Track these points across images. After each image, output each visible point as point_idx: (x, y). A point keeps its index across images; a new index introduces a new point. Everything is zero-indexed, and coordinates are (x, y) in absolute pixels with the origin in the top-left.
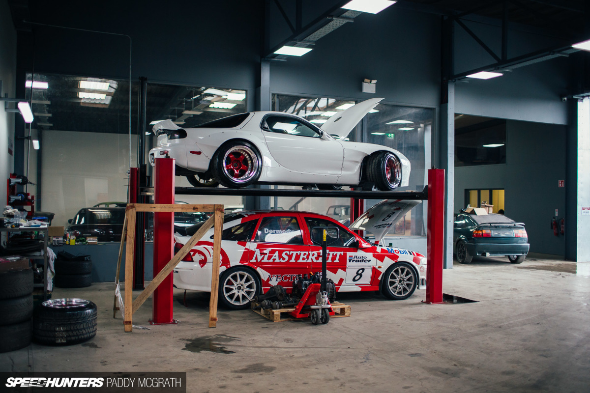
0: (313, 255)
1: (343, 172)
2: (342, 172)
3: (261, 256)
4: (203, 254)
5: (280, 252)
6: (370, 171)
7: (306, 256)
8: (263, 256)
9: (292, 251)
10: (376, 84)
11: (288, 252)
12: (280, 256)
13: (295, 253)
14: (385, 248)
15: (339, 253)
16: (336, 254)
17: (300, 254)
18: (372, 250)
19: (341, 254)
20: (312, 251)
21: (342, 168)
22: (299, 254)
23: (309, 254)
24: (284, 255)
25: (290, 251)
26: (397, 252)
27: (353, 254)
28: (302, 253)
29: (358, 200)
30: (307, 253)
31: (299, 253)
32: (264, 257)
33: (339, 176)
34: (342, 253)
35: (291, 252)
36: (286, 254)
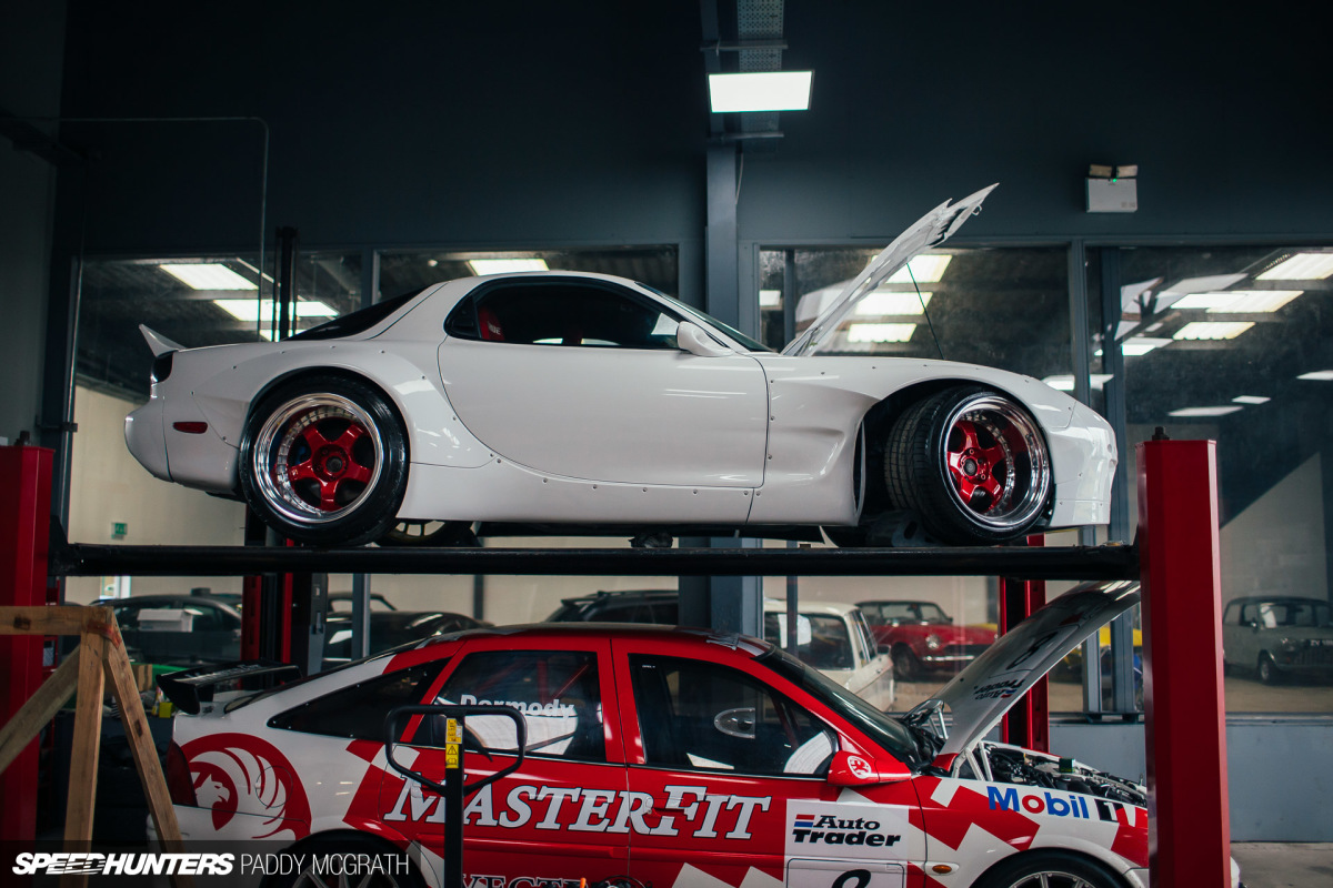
0: (637, 804)
1: (775, 478)
2: (768, 474)
3: (425, 798)
4: (228, 783)
5: (501, 789)
6: (894, 468)
7: (605, 806)
8: (431, 799)
9: (550, 785)
10: (1138, 178)
11: (532, 792)
12: (500, 805)
13: (558, 795)
14: (980, 786)
15: (749, 803)
16: (739, 806)
17: (582, 797)
18: (914, 794)
19: (758, 807)
20: (633, 790)
21: (766, 459)
22: (575, 799)
23: (619, 800)
24: (513, 799)
25: (539, 786)
26: (1033, 804)
27: (816, 807)
28: (591, 796)
29: (1024, 585)
30: (610, 796)
31: (575, 793)
32: (434, 805)
33: (754, 492)
34: (765, 802)
35: (545, 791)
36: (523, 797)
